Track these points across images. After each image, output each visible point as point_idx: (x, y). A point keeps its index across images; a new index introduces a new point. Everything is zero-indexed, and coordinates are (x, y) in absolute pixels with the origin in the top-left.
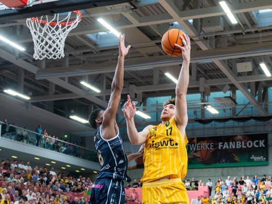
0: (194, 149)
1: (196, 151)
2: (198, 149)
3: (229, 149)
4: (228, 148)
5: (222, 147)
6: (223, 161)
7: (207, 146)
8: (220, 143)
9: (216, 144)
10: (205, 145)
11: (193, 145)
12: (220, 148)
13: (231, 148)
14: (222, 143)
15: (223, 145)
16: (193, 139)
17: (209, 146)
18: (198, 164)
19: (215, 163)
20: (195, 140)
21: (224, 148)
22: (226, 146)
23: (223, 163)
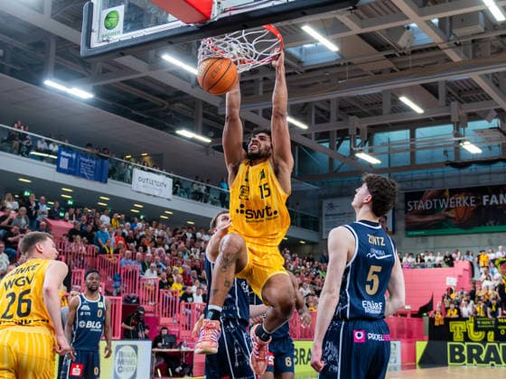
0: (446, 206)
1: (448, 209)
2: (451, 206)
3: (499, 205)
4: (497, 203)
5: (488, 203)
6: (491, 222)
7: (465, 202)
8: (484, 197)
9: (479, 198)
10: (462, 200)
11: (444, 200)
12: (485, 204)
13: (501, 202)
14: (487, 196)
15: (490, 198)
16: (445, 191)
17: (468, 201)
18: (453, 227)
19: (479, 225)
20: (447, 194)
21: (491, 203)
22: (494, 200)
23: (490, 225)
